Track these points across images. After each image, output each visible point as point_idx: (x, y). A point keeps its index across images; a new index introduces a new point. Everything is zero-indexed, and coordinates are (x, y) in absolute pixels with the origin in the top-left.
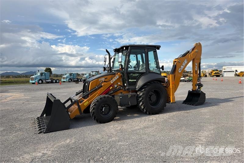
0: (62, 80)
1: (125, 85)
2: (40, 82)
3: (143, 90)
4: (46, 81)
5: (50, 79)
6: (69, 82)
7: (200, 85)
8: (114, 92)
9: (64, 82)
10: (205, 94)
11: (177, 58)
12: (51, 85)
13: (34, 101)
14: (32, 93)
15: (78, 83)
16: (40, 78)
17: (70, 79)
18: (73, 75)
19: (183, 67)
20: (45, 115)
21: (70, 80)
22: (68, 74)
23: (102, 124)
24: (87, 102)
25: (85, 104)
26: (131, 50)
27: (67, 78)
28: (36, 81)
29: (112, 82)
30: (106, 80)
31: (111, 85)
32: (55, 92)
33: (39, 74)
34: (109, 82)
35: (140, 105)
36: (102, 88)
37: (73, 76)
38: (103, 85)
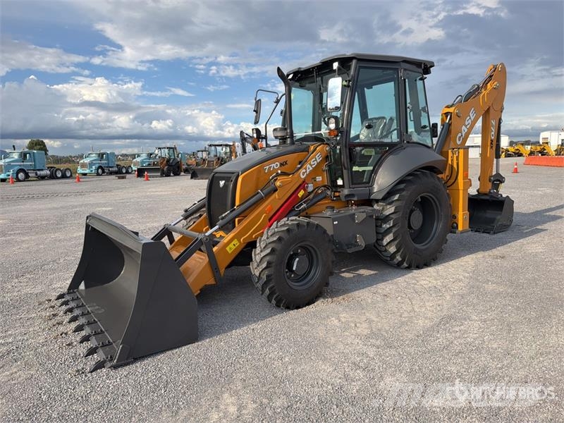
0: (80, 170)
1: (340, 182)
2: (21, 176)
3: (396, 197)
4: (36, 174)
5: (48, 168)
6: (98, 174)
7: (498, 180)
8: (311, 206)
9: (85, 174)
10: (513, 201)
11: (450, 104)
12: (54, 184)
13: (23, 234)
14: (8, 209)
15: (124, 178)
16: (20, 166)
17: (100, 167)
18: (108, 159)
19: (466, 130)
20: (82, 286)
21: (100, 171)
22: (94, 155)
23: (291, 312)
24: (235, 242)
25: (228, 249)
26: (358, 70)
27: (91, 164)
28: (8, 173)
29: (302, 175)
30: (285, 169)
31: (300, 185)
32: (76, 204)
33: (16, 156)
34: (296, 175)
35: (385, 242)
36: (276, 195)
38: (280, 186)
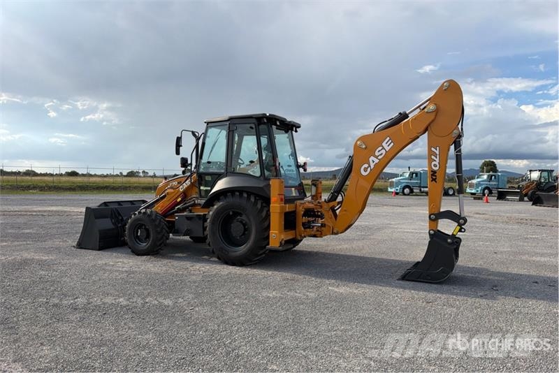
19: (377, 161)
29: (181, 189)
37: (498, 182)
